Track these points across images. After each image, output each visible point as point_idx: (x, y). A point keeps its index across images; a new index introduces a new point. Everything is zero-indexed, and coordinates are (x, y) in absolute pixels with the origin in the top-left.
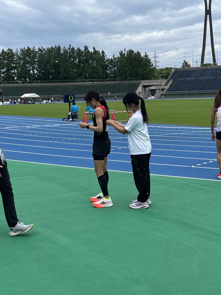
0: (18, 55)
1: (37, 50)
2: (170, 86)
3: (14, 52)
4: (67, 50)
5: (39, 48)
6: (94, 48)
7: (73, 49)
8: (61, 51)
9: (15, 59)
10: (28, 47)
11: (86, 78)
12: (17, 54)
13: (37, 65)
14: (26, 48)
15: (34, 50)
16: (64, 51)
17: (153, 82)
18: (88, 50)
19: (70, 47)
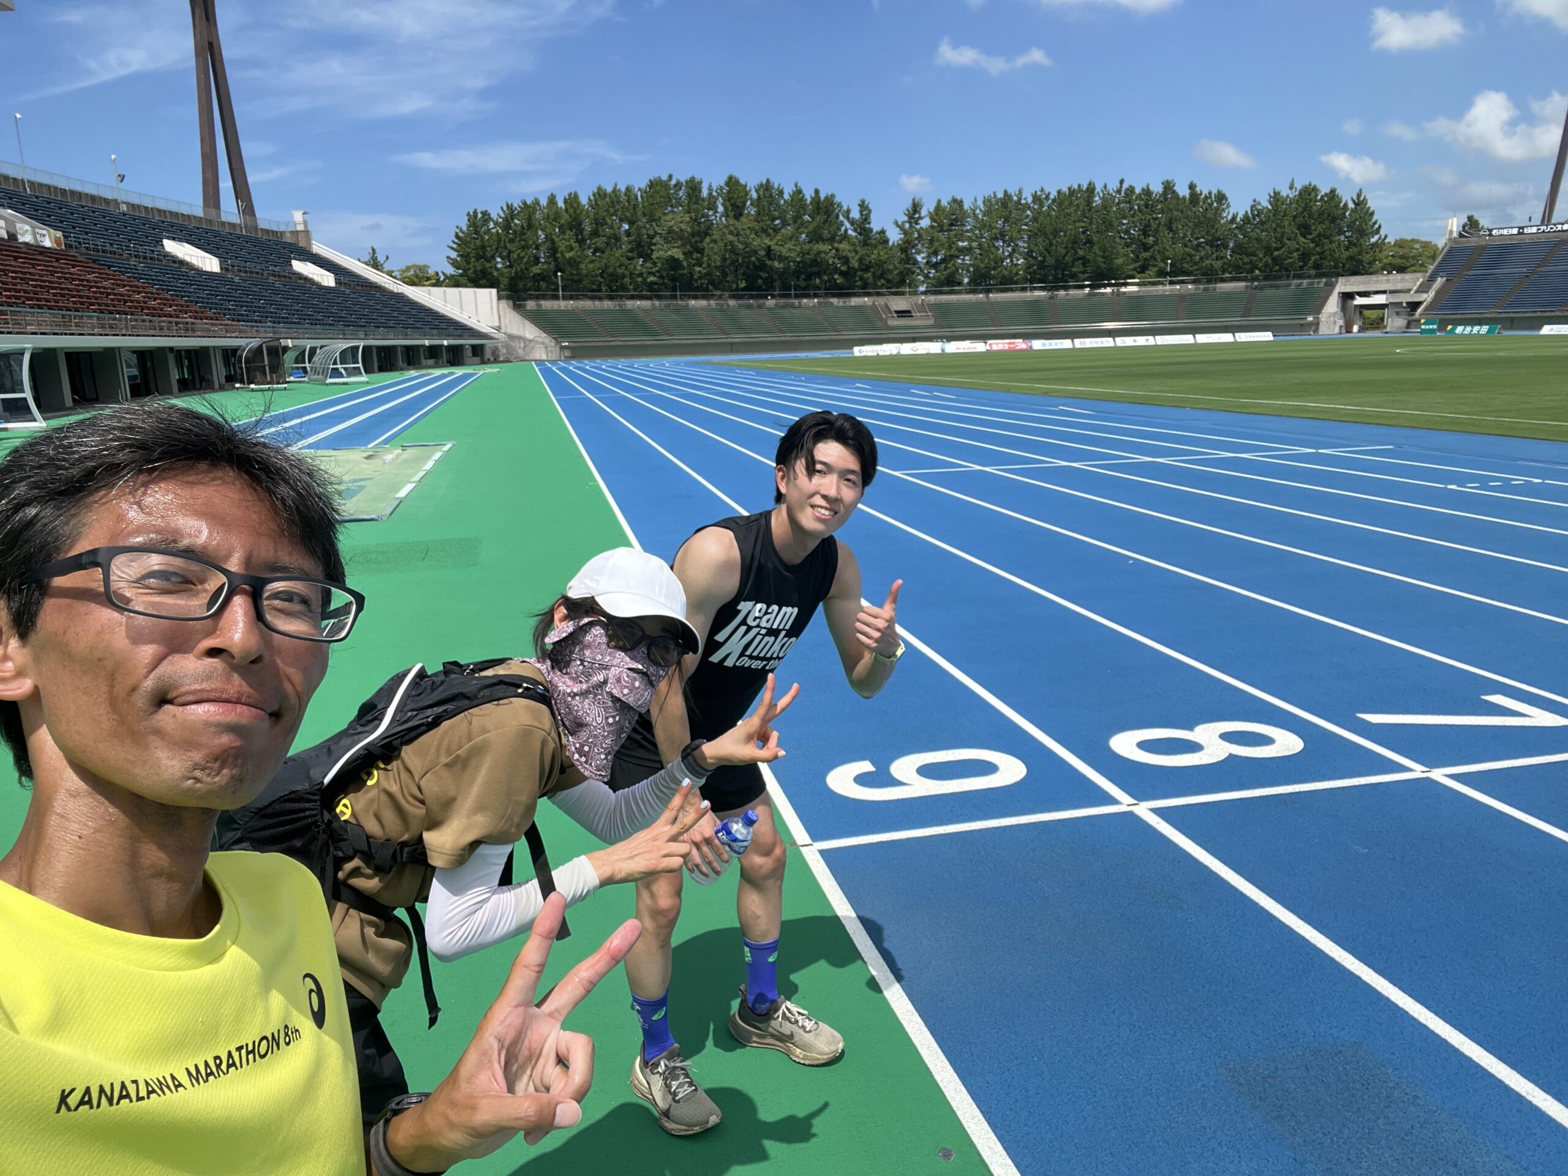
0: (975, 216)
1: (1030, 200)
2: (1438, 292)
3: (966, 207)
4: (1111, 195)
5: (1036, 192)
6: (1192, 187)
7: (1131, 190)
8: (1097, 198)
9: (969, 228)
10: (1006, 192)
11: (1162, 273)
12: (974, 211)
13: (1024, 242)
14: (1000, 195)
15: (1020, 199)
16: (1103, 199)
17: (1377, 282)
18: (1174, 192)
19: (1121, 187)
